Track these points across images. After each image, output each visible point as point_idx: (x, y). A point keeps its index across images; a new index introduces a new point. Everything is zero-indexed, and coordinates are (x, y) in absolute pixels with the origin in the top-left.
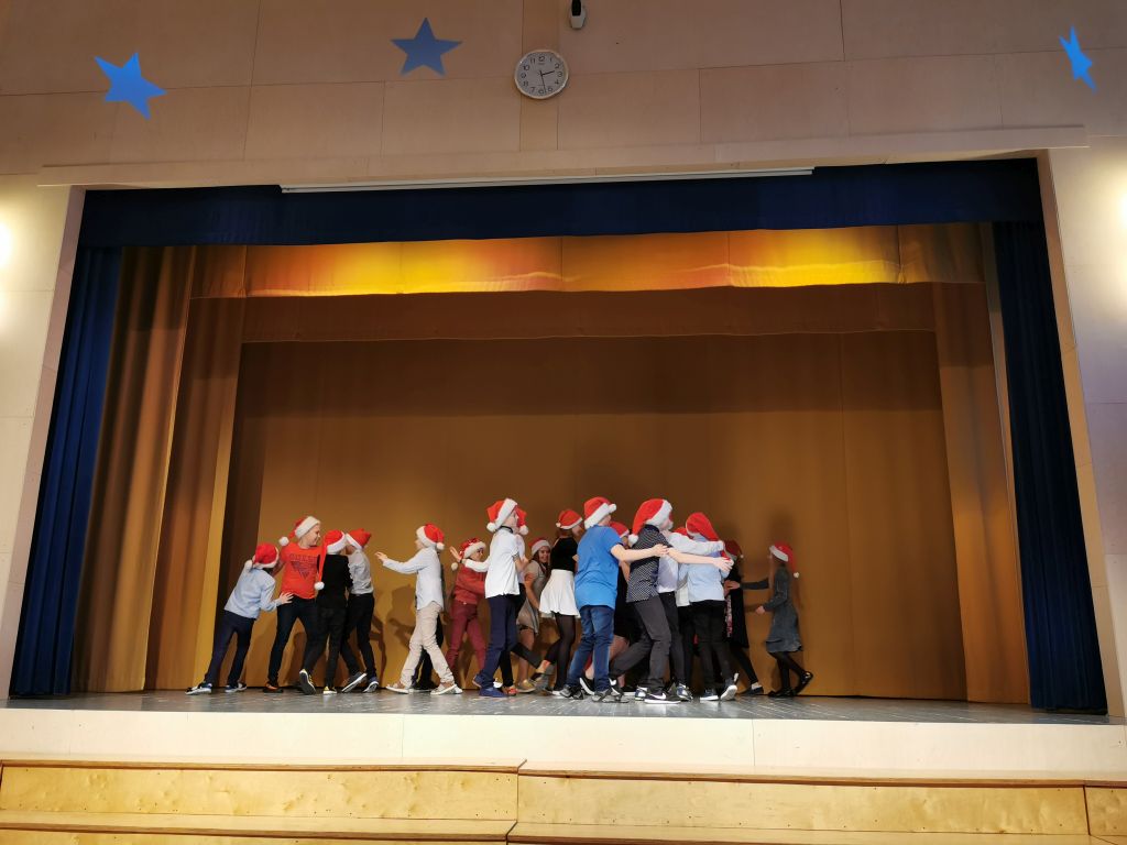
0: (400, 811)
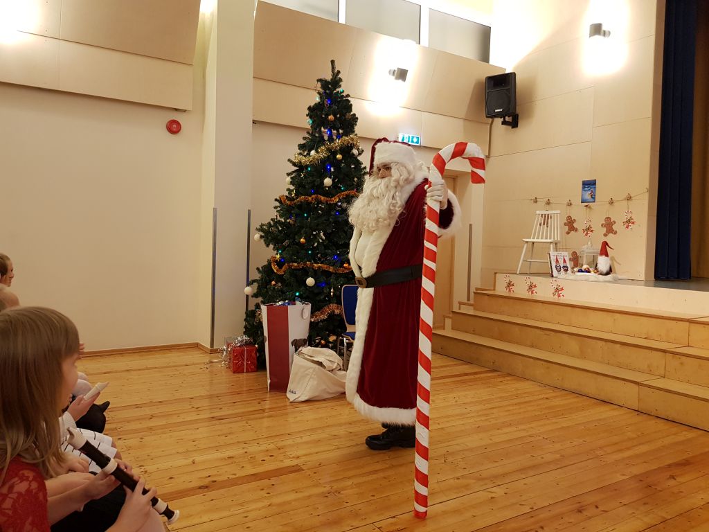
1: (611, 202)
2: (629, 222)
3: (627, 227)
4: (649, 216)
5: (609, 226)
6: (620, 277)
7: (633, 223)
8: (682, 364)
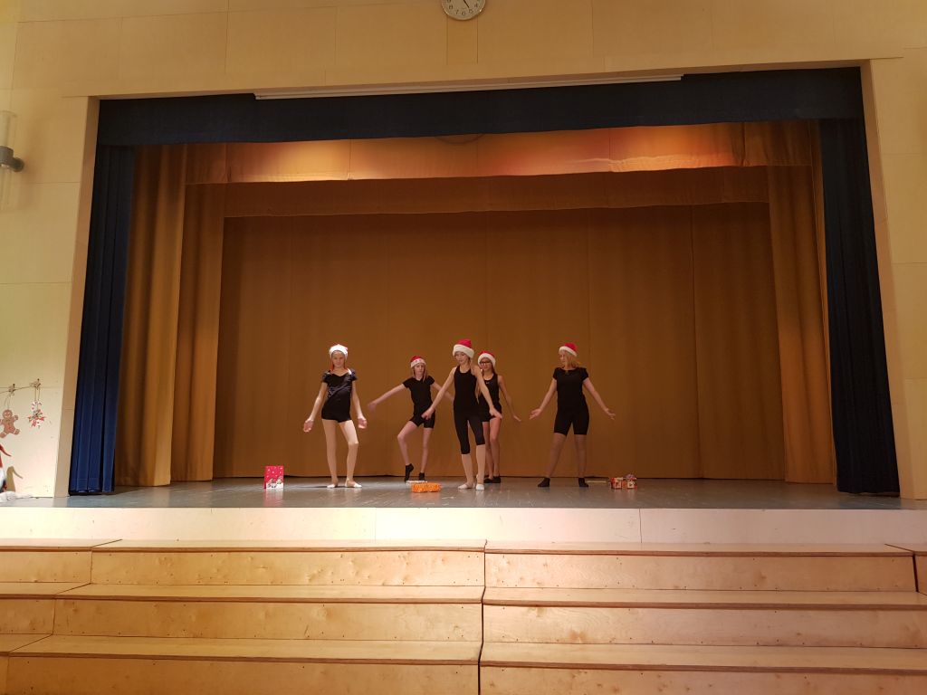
0: (397, 580)
1: (12, 390)
2: (37, 416)
3: (34, 424)
4: (63, 409)
5: (9, 425)
6: (18, 494)
7: (42, 419)
8: (76, 611)
